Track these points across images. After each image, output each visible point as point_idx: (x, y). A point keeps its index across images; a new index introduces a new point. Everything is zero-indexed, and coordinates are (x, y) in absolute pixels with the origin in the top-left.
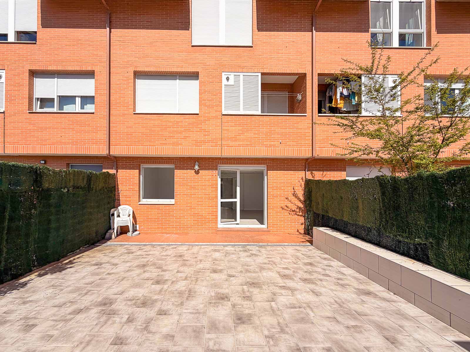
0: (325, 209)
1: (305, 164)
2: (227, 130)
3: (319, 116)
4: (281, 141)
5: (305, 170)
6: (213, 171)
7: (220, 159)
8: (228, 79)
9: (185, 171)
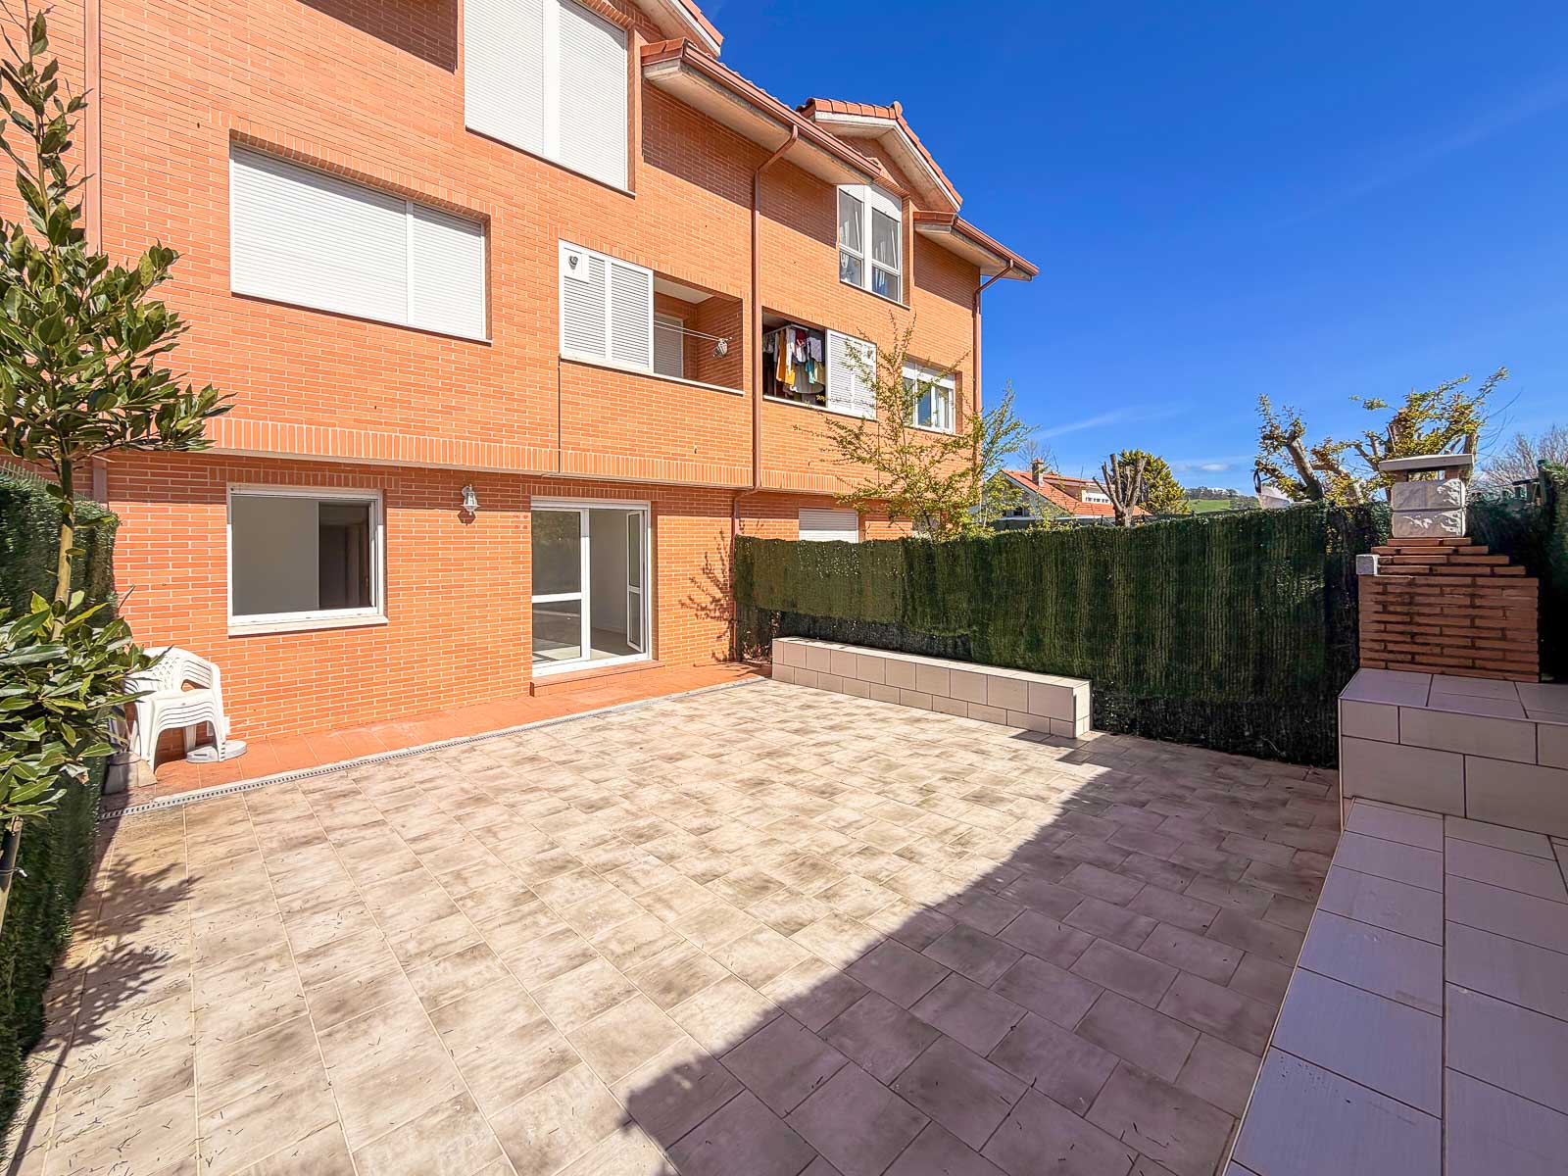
0: (790, 600)
1: (733, 501)
2: (573, 403)
3: (764, 400)
4: (696, 447)
5: (732, 515)
6: (518, 514)
7: (537, 479)
8: (573, 262)
9: (427, 512)
